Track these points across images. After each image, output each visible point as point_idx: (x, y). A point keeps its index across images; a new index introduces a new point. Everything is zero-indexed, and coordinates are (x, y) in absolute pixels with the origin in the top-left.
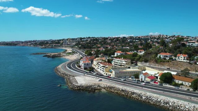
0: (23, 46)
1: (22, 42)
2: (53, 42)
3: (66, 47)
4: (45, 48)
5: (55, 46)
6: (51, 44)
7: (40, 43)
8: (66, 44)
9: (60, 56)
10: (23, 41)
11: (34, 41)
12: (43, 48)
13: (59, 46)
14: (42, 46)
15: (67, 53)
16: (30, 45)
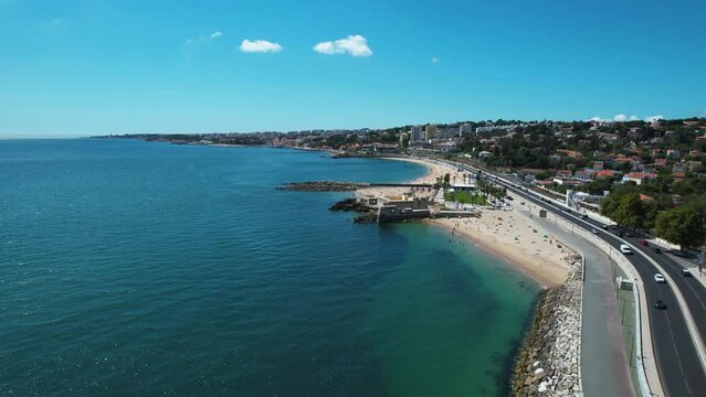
0: (281, 147)
1: (282, 136)
2: (373, 136)
3: (420, 155)
4: (346, 156)
5: (380, 150)
6: (365, 142)
7: (331, 138)
8: (418, 144)
9: (427, 215)
10: (285, 132)
11: (314, 133)
12: (340, 156)
13: (396, 152)
14: (337, 148)
15: (452, 190)
16: (301, 144)
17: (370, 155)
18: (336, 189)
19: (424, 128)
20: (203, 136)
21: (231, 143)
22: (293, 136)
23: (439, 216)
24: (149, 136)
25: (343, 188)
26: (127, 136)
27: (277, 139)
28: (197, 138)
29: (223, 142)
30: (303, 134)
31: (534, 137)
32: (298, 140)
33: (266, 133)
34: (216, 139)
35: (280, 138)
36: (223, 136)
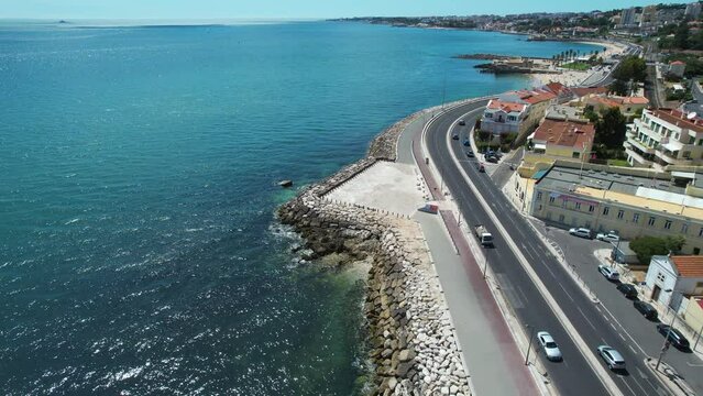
0: (490, 30)
1: (497, 20)
3: (617, 39)
4: (542, 39)
5: (578, 33)
6: (569, 26)
8: (625, 28)
9: (529, 72)
12: (535, 40)
13: (593, 37)
14: (540, 32)
15: (572, 61)
16: (509, 28)
17: (566, 39)
20: (423, 18)
21: (445, 26)
22: (509, 18)
23: (535, 72)
24: (374, 18)
27: (491, 22)
28: (415, 21)
29: (441, 26)
30: (520, 17)
32: (511, 24)
34: (432, 22)
35: (494, 22)
36: (440, 18)
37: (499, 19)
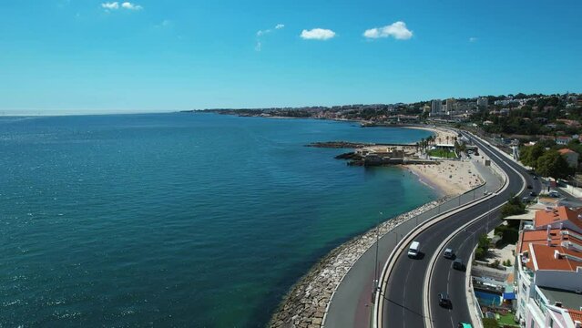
0: (324, 119)
1: (326, 109)
2: (401, 108)
5: (402, 120)
6: (392, 114)
7: (366, 111)
8: (438, 116)
9: (401, 162)
11: (354, 108)
12: (369, 125)
13: (416, 122)
14: (368, 119)
15: (434, 148)
16: (340, 116)
17: (394, 125)
18: (348, 147)
19: (444, 102)
20: (264, 110)
21: (285, 115)
22: (336, 109)
23: (409, 163)
24: (222, 110)
25: (354, 146)
26: (207, 111)
27: (322, 112)
28: (258, 112)
29: (278, 115)
30: (345, 108)
31: (541, 109)
32: (339, 113)
33: (313, 108)
34: (273, 112)
35: (324, 112)
36: (278, 109)
37: (328, 109)
